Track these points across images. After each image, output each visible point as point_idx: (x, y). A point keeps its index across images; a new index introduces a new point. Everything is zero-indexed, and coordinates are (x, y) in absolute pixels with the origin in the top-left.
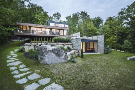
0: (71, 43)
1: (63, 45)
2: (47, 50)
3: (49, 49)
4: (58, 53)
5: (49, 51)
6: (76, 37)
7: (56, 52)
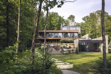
0: (73, 44)
1: (66, 45)
2: (50, 46)
3: (52, 46)
4: (56, 48)
5: (51, 46)
6: (85, 38)
7: (55, 47)
